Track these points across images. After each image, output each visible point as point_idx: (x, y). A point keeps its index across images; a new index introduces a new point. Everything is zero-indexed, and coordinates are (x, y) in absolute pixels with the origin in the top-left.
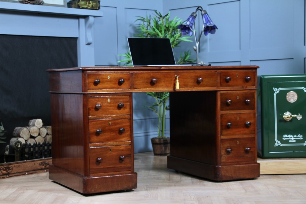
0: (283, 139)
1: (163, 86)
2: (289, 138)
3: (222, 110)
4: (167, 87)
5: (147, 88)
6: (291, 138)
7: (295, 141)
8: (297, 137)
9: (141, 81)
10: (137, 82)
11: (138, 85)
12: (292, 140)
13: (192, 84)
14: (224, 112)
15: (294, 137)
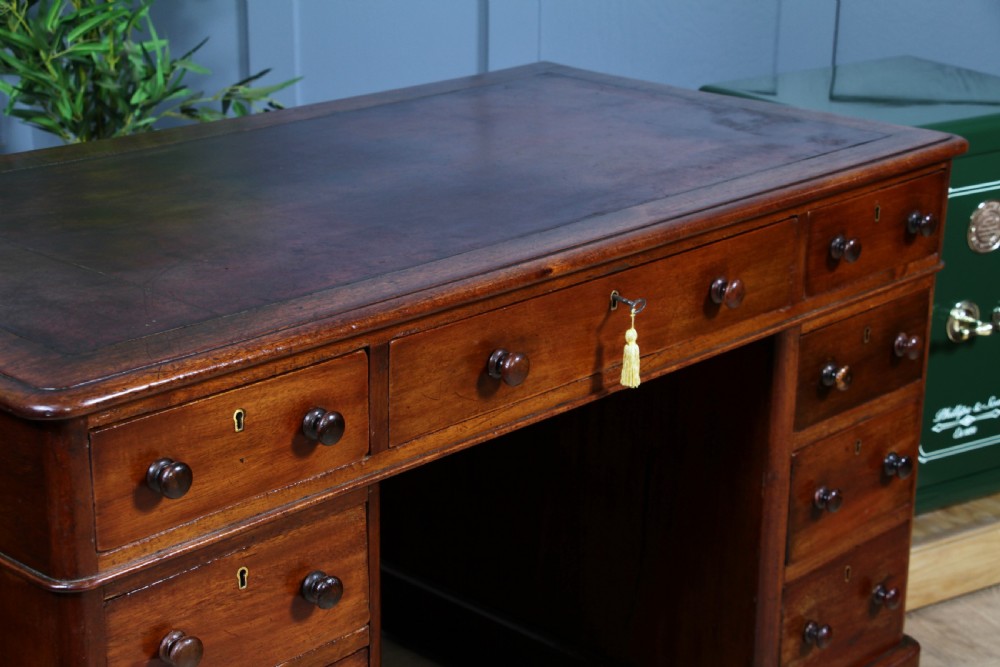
0: (935, 429)
1: (546, 378)
2: (953, 419)
3: (799, 426)
4: (566, 378)
5: (462, 420)
6: (963, 417)
7: (972, 430)
8: (983, 411)
9: (432, 388)
10: (408, 401)
11: (412, 416)
12: (964, 427)
13: (685, 322)
14: (809, 434)
15: (973, 414)
